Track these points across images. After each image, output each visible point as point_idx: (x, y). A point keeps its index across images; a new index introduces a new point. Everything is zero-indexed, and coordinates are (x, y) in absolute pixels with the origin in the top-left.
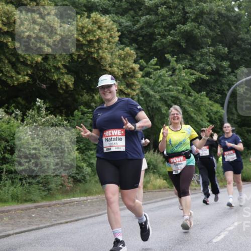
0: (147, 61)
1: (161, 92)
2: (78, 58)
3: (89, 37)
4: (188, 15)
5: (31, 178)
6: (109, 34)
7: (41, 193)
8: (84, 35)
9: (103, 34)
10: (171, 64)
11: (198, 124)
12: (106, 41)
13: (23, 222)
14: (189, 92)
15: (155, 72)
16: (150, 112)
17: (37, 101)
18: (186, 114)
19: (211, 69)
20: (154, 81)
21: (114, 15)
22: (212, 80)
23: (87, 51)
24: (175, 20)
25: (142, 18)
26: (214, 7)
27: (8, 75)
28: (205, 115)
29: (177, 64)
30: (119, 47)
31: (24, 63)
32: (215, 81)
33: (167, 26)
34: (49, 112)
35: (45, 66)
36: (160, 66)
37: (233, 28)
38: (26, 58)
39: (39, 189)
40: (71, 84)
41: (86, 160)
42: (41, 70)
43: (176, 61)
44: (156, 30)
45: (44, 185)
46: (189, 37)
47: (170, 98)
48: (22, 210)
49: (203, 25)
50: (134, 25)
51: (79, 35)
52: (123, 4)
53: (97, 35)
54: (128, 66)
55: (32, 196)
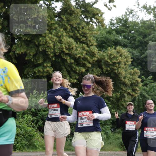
1: (152, 96)
2: (106, 71)
3: (114, 60)
6: (125, 60)
8: (111, 59)
9: (122, 59)
12: (124, 64)
15: (150, 84)
17: (80, 94)
20: (149, 89)
21: (130, 48)
23: (112, 68)
25: (146, 51)
30: (131, 67)
31: (75, 72)
36: (154, 80)
38: (76, 69)
41: (104, 130)
50: (141, 55)
51: (108, 58)
52: (136, 42)
53: (119, 59)
54: (135, 79)
55: (71, 147)
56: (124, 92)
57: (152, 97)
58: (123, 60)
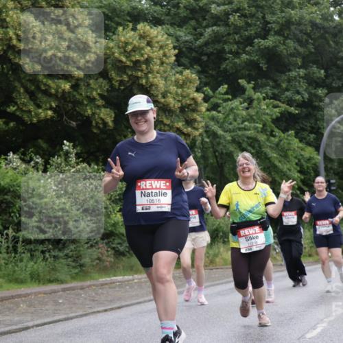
0: (214, 89)
1: (234, 131)
2: (120, 85)
3: (134, 56)
4: (269, 25)
5: (56, 250)
6: (161, 52)
7: (71, 271)
8: (128, 54)
9: (153, 52)
10: (247, 93)
11: (284, 175)
12: (158, 62)
13: (47, 310)
14: (272, 131)
15: (224, 104)
16: (218, 160)
17: (64, 144)
18: (267, 161)
19: (301, 99)
20: (224, 116)
21: (169, 26)
22: (303, 114)
23: (132, 75)
24: (253, 32)
25: (207, 30)
26: (305, 15)
27: (24, 108)
28: (294, 163)
29: (255, 92)
30: (176, 70)
31: (46, 93)
32: (308, 116)
33: (242, 41)
34: (81, 159)
35: (74, 96)
36: (232, 95)
37: (331, 42)
38: (49, 86)
39: (68, 265)
40: (110, 121)
42: (70, 101)
43: (254, 89)
44: (226, 47)
45: (74, 260)
46: (271, 55)
47: (246, 139)
48: (45, 294)
49: (290, 39)
50: (196, 40)
51: (121, 53)
52: (181, 11)
53: (146, 54)
54: (188, 95)
55: (58, 274)
56: (167, 128)
57: (232, 134)
58: (156, 53)
